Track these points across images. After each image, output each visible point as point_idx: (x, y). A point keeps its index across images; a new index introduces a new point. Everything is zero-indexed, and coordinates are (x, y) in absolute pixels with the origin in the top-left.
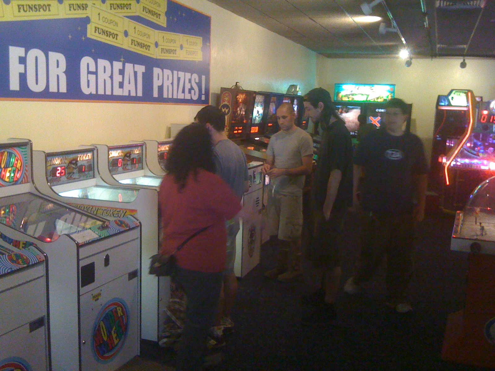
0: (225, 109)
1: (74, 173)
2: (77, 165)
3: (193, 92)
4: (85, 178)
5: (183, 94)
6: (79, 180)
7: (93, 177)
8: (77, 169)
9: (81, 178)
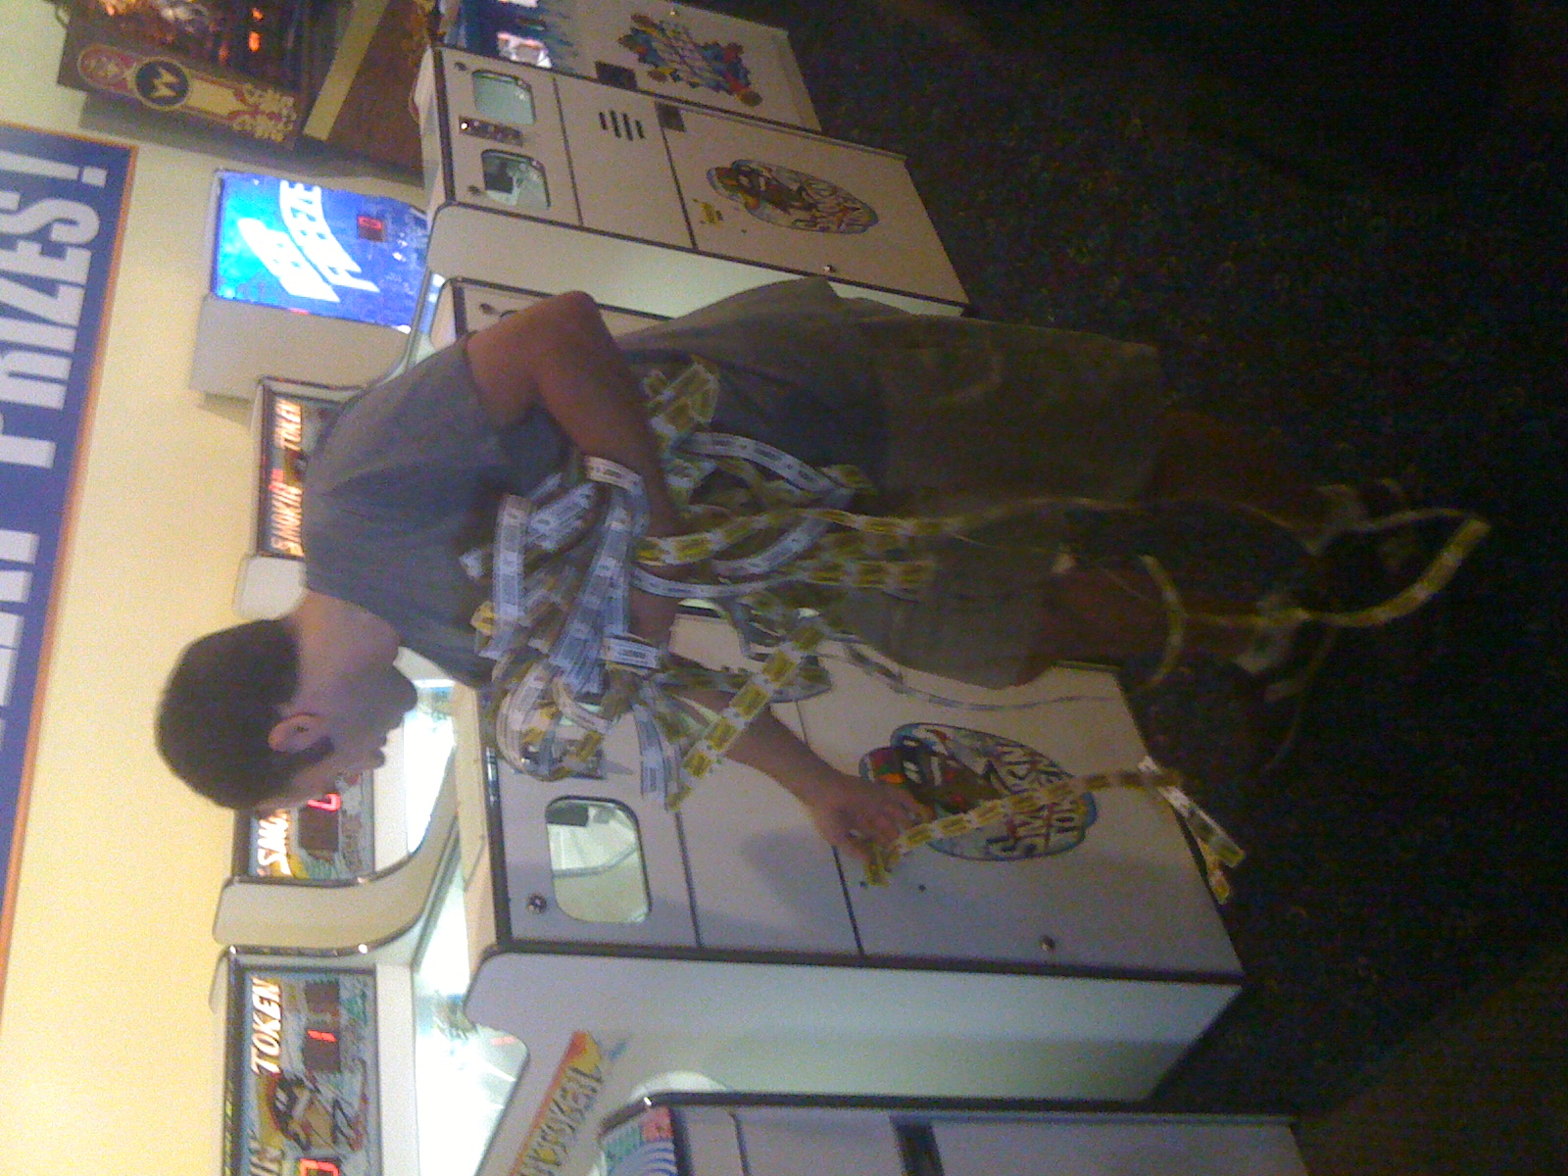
0: (157, 82)
1: (336, 1104)
2: (299, 1083)
3: (59, 234)
4: (367, 1032)
5: (63, 289)
6: (370, 1070)
7: (369, 980)
8: (321, 1078)
9: (368, 1057)
